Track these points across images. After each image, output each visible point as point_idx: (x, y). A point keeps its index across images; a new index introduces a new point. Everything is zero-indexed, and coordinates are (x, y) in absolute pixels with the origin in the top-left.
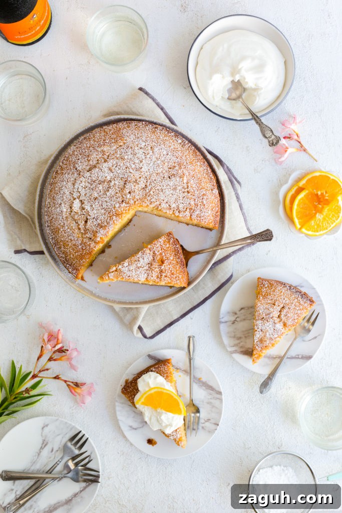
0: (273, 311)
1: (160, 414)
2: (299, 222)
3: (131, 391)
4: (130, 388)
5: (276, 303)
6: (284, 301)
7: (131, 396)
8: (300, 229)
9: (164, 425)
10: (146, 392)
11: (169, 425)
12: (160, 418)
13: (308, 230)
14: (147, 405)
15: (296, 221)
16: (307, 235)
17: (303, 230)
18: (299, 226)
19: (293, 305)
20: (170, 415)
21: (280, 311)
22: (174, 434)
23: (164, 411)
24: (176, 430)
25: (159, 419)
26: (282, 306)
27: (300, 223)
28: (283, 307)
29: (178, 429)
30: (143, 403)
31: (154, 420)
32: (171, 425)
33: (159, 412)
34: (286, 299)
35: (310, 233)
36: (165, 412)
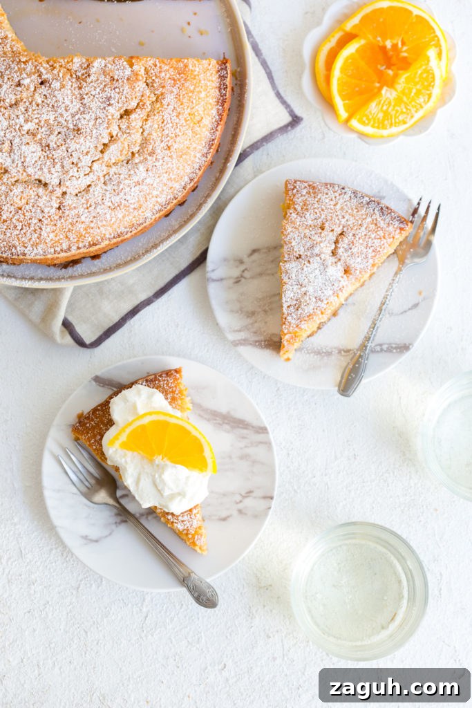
0: (321, 242)
1: (161, 469)
2: (344, 105)
3: (93, 428)
4: (93, 420)
5: (327, 225)
6: (343, 221)
7: (94, 436)
8: (347, 121)
9: (167, 493)
10: (130, 424)
11: (179, 494)
12: (160, 476)
13: (363, 123)
14: (131, 449)
15: (339, 102)
16: (362, 136)
17: (354, 123)
18: (343, 114)
19: (363, 229)
20: (182, 471)
21: (336, 242)
22: (185, 518)
23: (168, 463)
24: (190, 510)
25: (158, 481)
26: (339, 230)
27: (347, 108)
28: (341, 234)
29: (195, 507)
30: (125, 446)
31: (146, 483)
32: (182, 494)
33: (158, 466)
34: (347, 217)
35: (368, 130)
36: (173, 464)
